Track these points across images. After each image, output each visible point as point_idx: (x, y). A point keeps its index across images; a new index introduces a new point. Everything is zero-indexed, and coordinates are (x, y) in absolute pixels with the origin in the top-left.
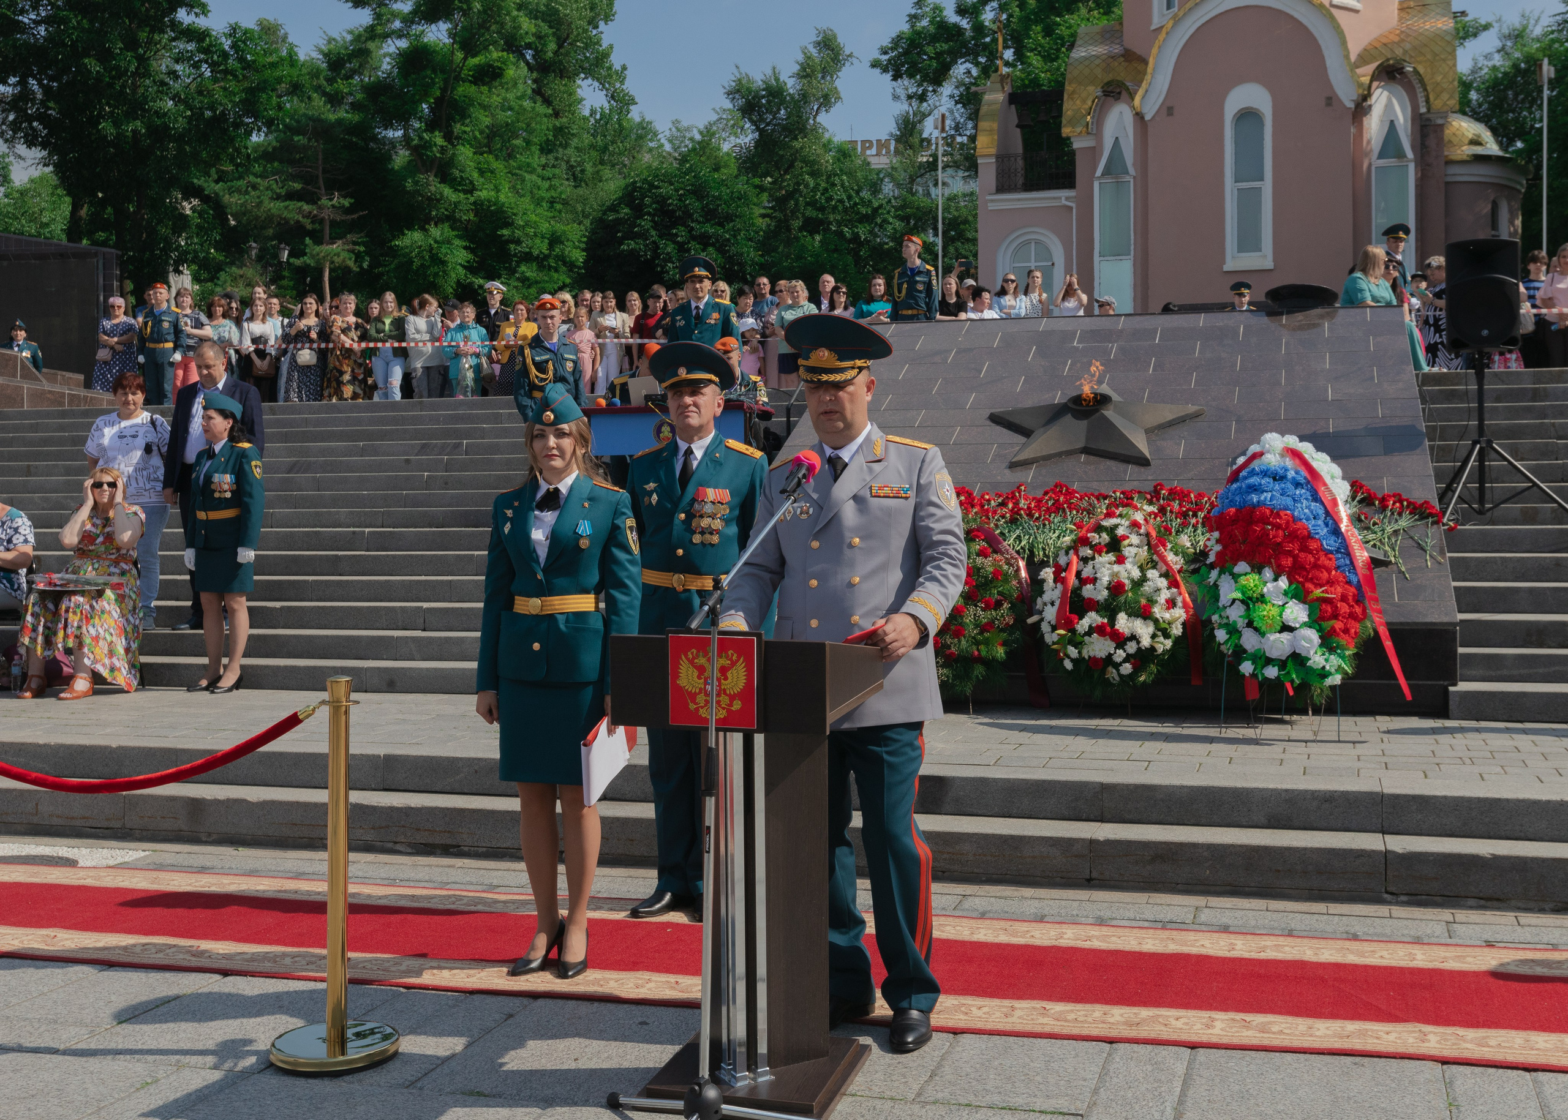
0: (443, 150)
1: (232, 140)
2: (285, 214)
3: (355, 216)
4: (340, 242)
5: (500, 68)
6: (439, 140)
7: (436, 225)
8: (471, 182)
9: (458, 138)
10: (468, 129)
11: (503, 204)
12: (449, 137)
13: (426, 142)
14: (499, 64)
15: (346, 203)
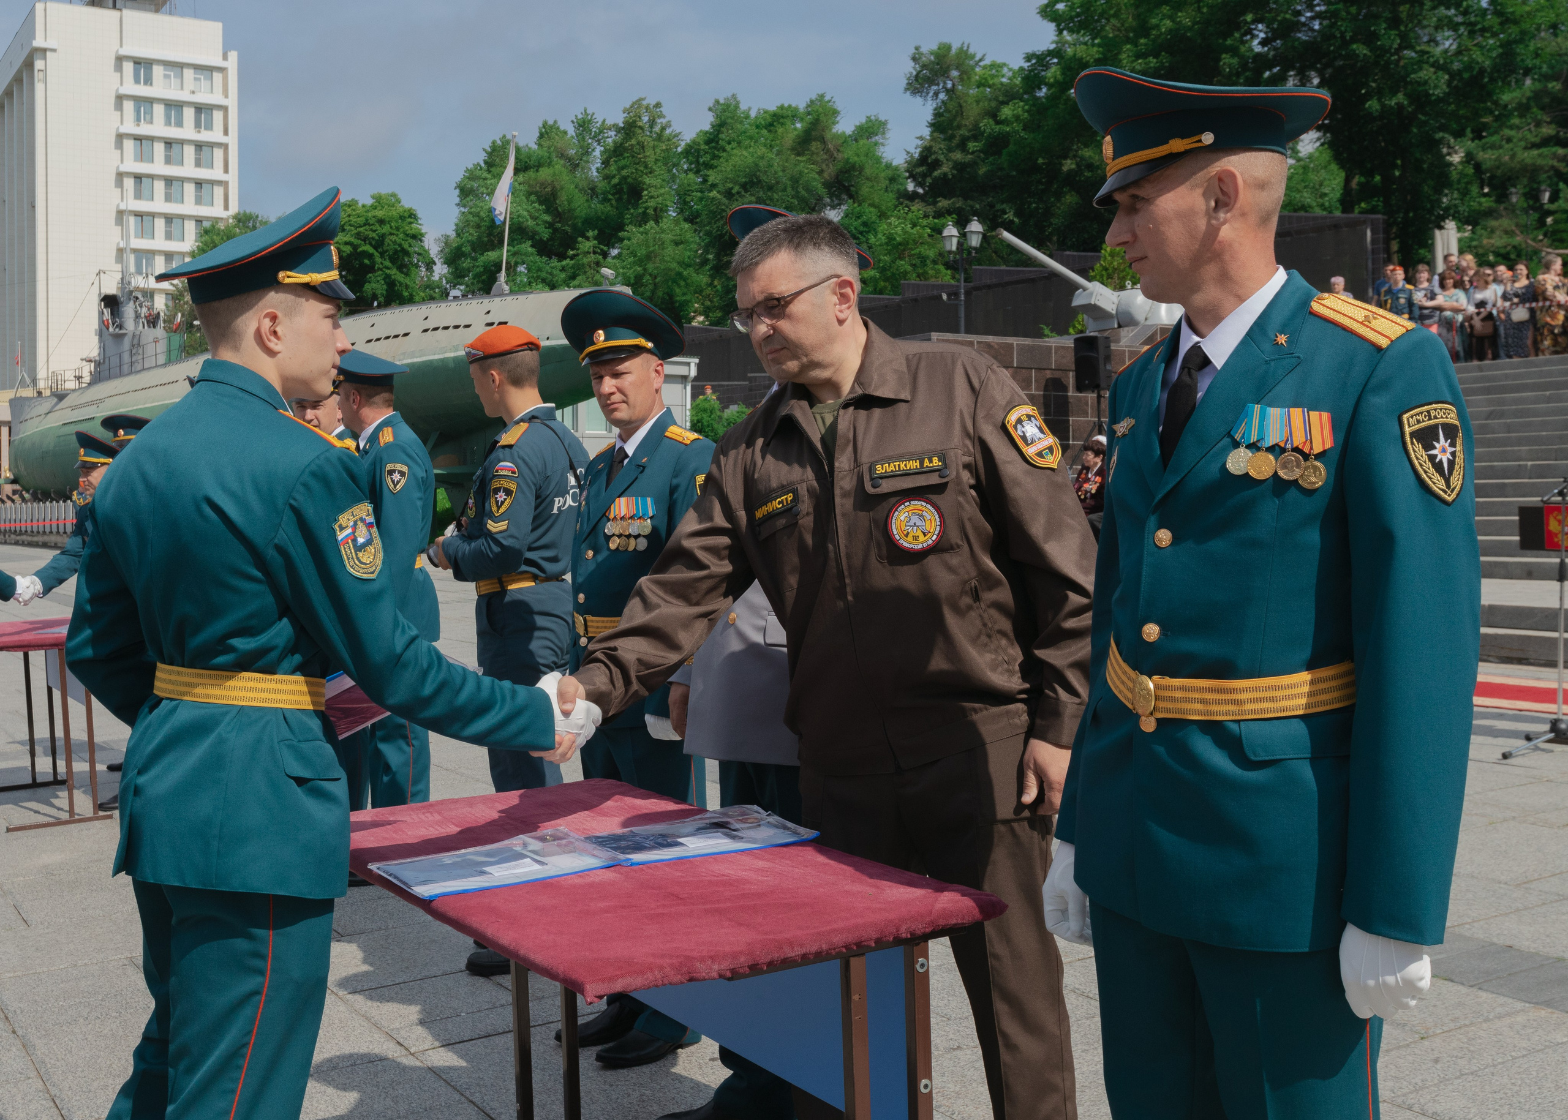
1: (1490, 94)
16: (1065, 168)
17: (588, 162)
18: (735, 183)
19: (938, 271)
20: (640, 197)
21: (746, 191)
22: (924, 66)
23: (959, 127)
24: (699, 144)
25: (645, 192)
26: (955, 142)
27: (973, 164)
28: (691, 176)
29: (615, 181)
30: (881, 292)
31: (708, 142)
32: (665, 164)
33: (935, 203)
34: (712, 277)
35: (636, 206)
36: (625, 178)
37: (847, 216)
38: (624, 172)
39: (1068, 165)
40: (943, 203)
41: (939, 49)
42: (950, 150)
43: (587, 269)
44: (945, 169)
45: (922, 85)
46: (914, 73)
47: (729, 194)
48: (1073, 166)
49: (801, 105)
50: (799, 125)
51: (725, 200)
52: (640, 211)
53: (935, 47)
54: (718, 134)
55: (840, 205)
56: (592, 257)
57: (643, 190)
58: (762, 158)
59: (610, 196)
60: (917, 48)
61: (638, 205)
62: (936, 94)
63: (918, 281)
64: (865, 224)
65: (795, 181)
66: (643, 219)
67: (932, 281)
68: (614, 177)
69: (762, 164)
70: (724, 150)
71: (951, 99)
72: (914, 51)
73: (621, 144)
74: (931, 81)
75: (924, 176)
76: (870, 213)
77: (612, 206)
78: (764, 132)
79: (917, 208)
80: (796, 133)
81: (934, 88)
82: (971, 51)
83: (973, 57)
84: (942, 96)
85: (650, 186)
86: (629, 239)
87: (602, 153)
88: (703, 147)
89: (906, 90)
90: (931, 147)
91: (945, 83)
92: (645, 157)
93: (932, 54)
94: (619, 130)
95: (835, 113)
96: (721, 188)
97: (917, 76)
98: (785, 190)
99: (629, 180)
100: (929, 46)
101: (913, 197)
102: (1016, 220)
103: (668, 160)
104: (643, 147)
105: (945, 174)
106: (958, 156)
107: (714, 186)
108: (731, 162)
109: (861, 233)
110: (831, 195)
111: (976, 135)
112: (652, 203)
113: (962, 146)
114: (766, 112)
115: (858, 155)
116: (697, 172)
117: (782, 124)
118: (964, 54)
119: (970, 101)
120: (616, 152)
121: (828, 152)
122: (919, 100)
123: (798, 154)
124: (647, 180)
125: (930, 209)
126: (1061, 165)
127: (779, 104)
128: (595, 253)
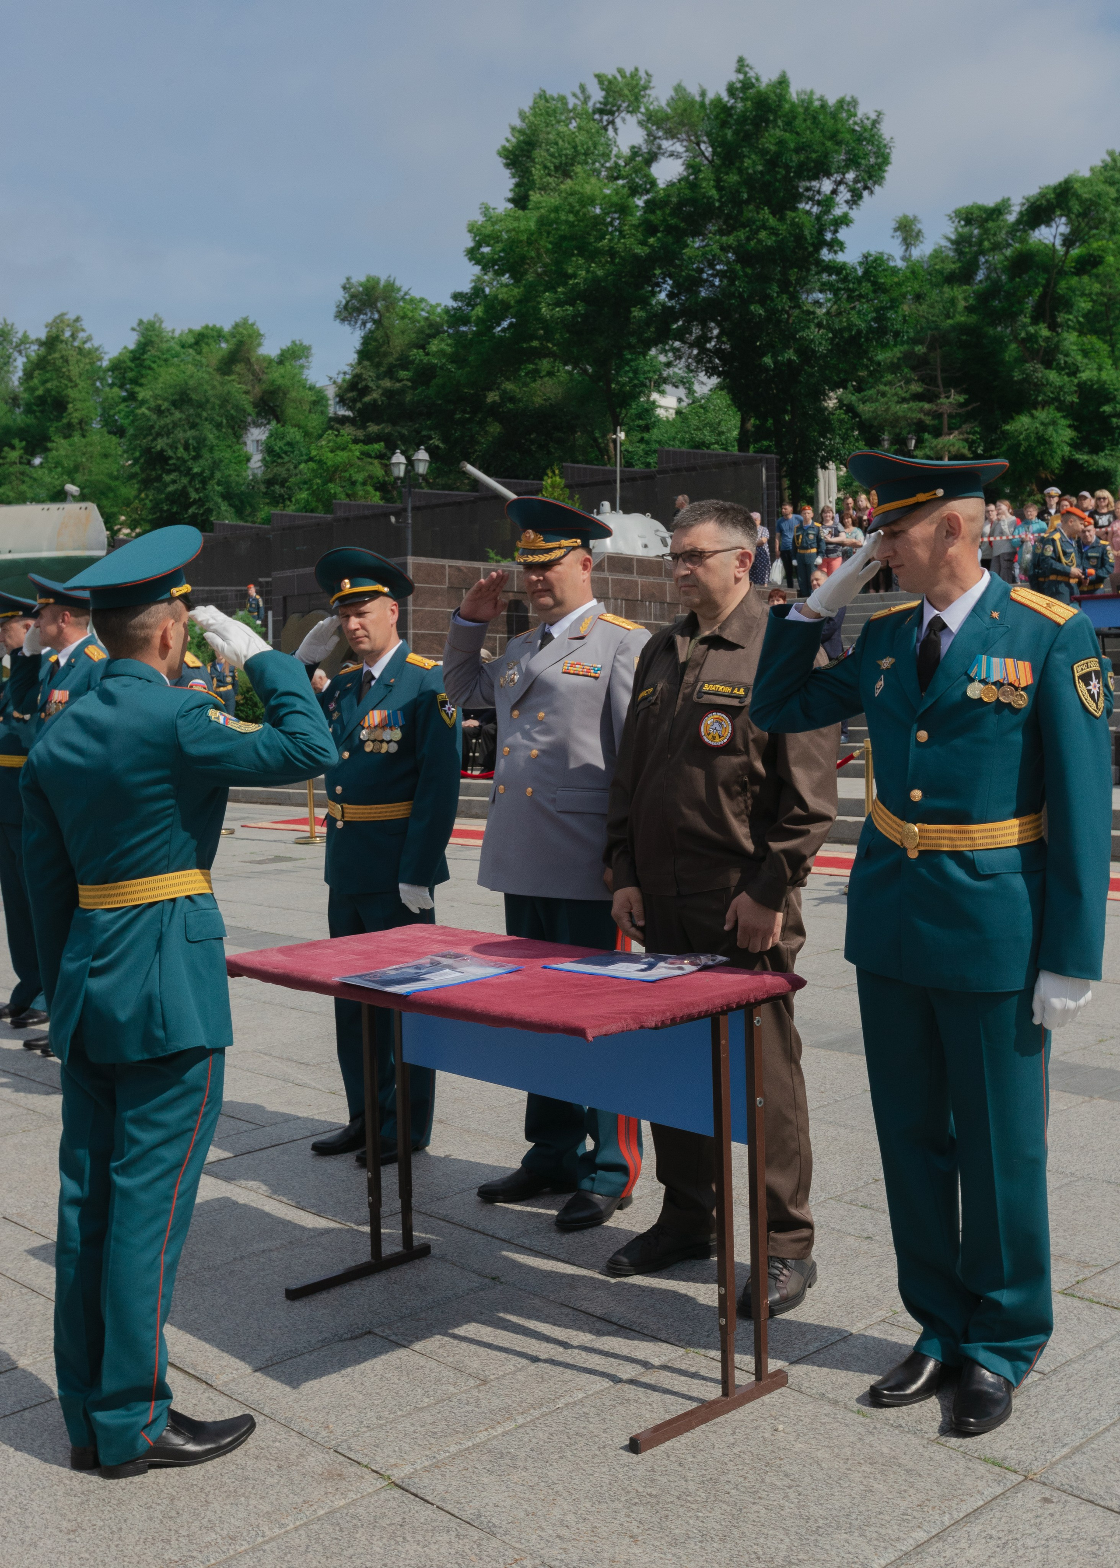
0: (1047, 339)
1: (866, 352)
2: (909, 414)
3: (970, 408)
4: (956, 432)
5: (1099, 256)
6: (1045, 332)
7: (1043, 408)
8: (1074, 364)
9: (1061, 326)
10: (1071, 317)
11: (1105, 382)
12: (1053, 326)
13: (1032, 335)
14: (1100, 253)
15: (961, 398)
16: (489, 400)
17: (8, 372)
18: (165, 400)
19: (367, 492)
20: (65, 409)
21: (176, 408)
22: (353, 296)
23: (386, 355)
24: (124, 362)
25: (70, 406)
26: (382, 369)
27: (402, 391)
28: (116, 390)
29: (40, 392)
30: (312, 511)
31: (134, 359)
32: (89, 378)
33: (364, 427)
34: (140, 491)
35: (59, 418)
36: (48, 391)
37: (271, 436)
38: (49, 385)
39: (492, 397)
40: (373, 428)
41: (368, 281)
42: (379, 377)
43: (14, 478)
44: (375, 395)
45: (350, 314)
46: (344, 302)
47: (159, 411)
48: (497, 398)
49: (227, 327)
50: (224, 345)
51: (154, 417)
52: (65, 421)
53: (363, 279)
54: (144, 353)
55: (265, 425)
56: (18, 468)
57: (68, 403)
58: (191, 377)
59: (35, 408)
60: (348, 279)
61: (62, 417)
62: (364, 324)
63: (347, 501)
64: (289, 444)
65: (225, 400)
66: (68, 431)
67: (362, 502)
68: (37, 389)
69: (191, 383)
70: (150, 368)
71: (377, 328)
72: (344, 281)
73: (45, 357)
74: (359, 311)
75: (354, 401)
76: (293, 434)
77: (36, 417)
78: (191, 351)
79: (348, 432)
80: (221, 353)
81: (362, 317)
82: (398, 283)
83: (399, 290)
84: (369, 325)
85: (74, 400)
86: (57, 450)
87: (24, 364)
88: (129, 364)
89: (336, 317)
90: (362, 374)
91: (372, 313)
92: (69, 371)
93: (361, 285)
94: (41, 343)
95: (260, 335)
96: (153, 404)
97: (347, 303)
98: (213, 409)
99: (53, 393)
100: (359, 277)
101: (343, 420)
102: (441, 445)
103: (93, 374)
104: (67, 361)
105: (375, 401)
106: (387, 383)
107: (143, 402)
108: (161, 380)
109: (286, 453)
110: (258, 414)
111: (404, 362)
112: (77, 415)
113: (390, 373)
114: (190, 331)
115: (283, 377)
116: (122, 387)
117: (207, 344)
118: (391, 287)
119: (396, 331)
120: (39, 365)
121: (254, 374)
122: (346, 328)
123: (225, 373)
124: (72, 393)
125: (360, 434)
126: (486, 397)
127: (204, 325)
128: (21, 463)
